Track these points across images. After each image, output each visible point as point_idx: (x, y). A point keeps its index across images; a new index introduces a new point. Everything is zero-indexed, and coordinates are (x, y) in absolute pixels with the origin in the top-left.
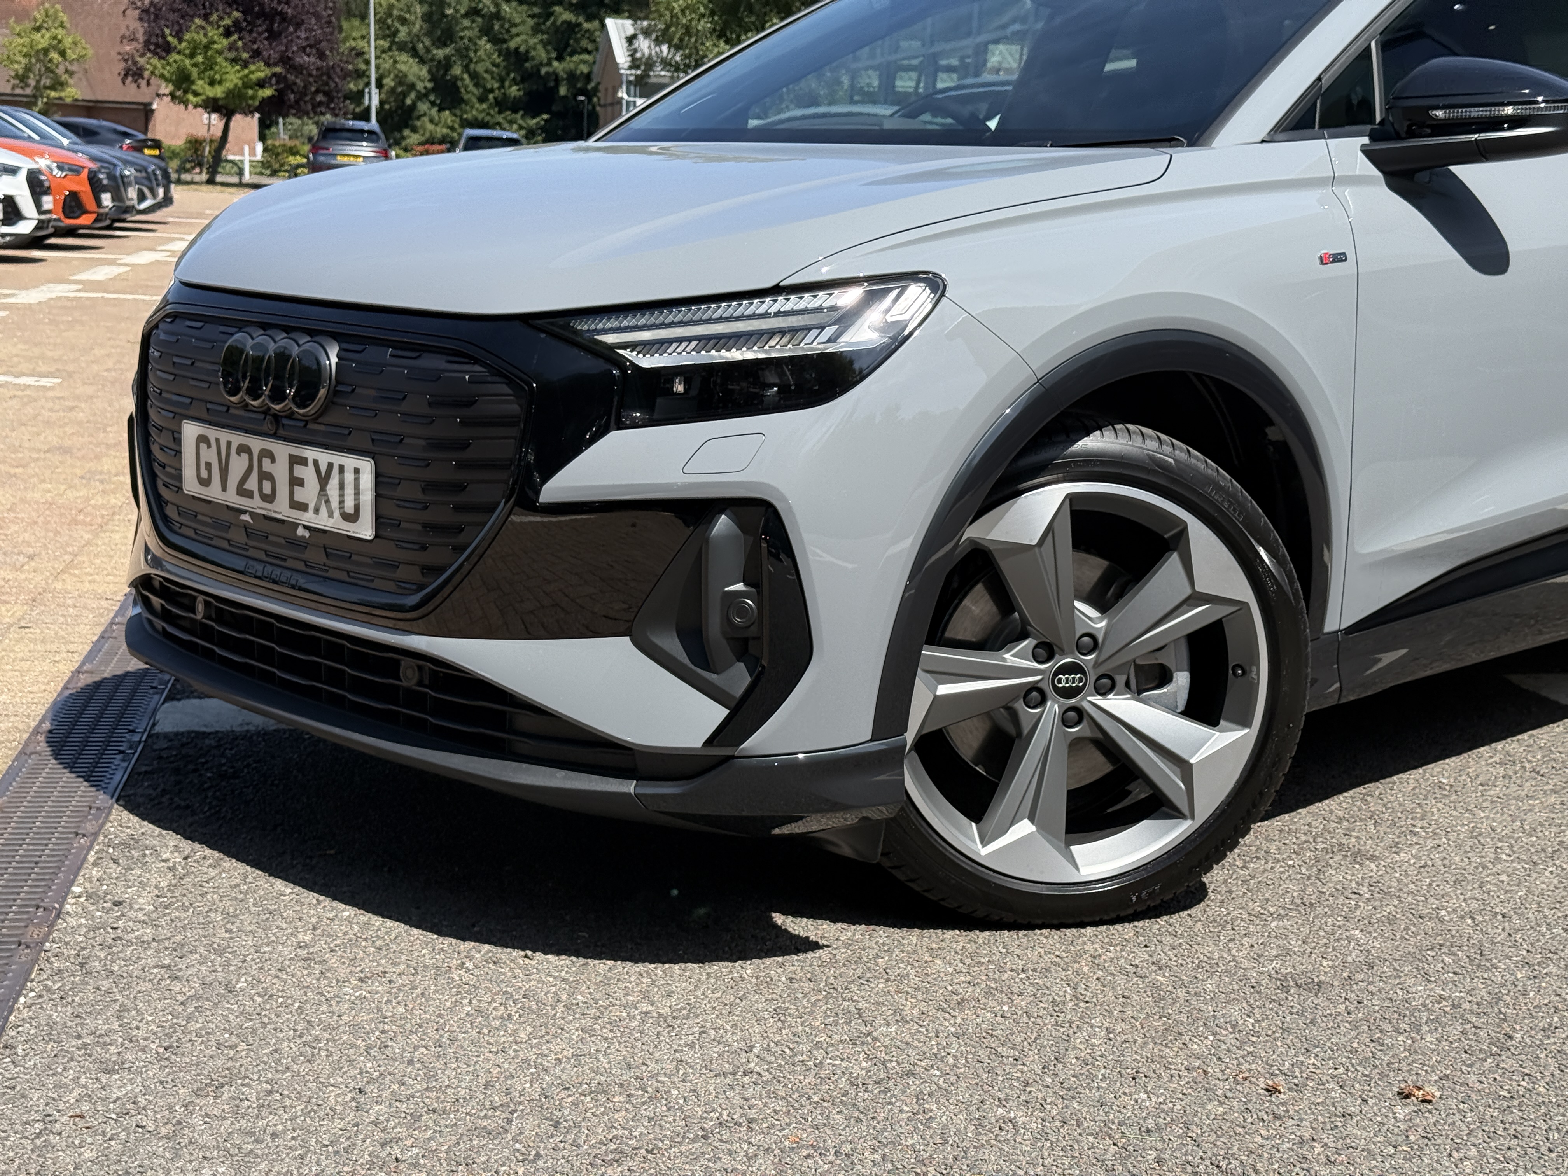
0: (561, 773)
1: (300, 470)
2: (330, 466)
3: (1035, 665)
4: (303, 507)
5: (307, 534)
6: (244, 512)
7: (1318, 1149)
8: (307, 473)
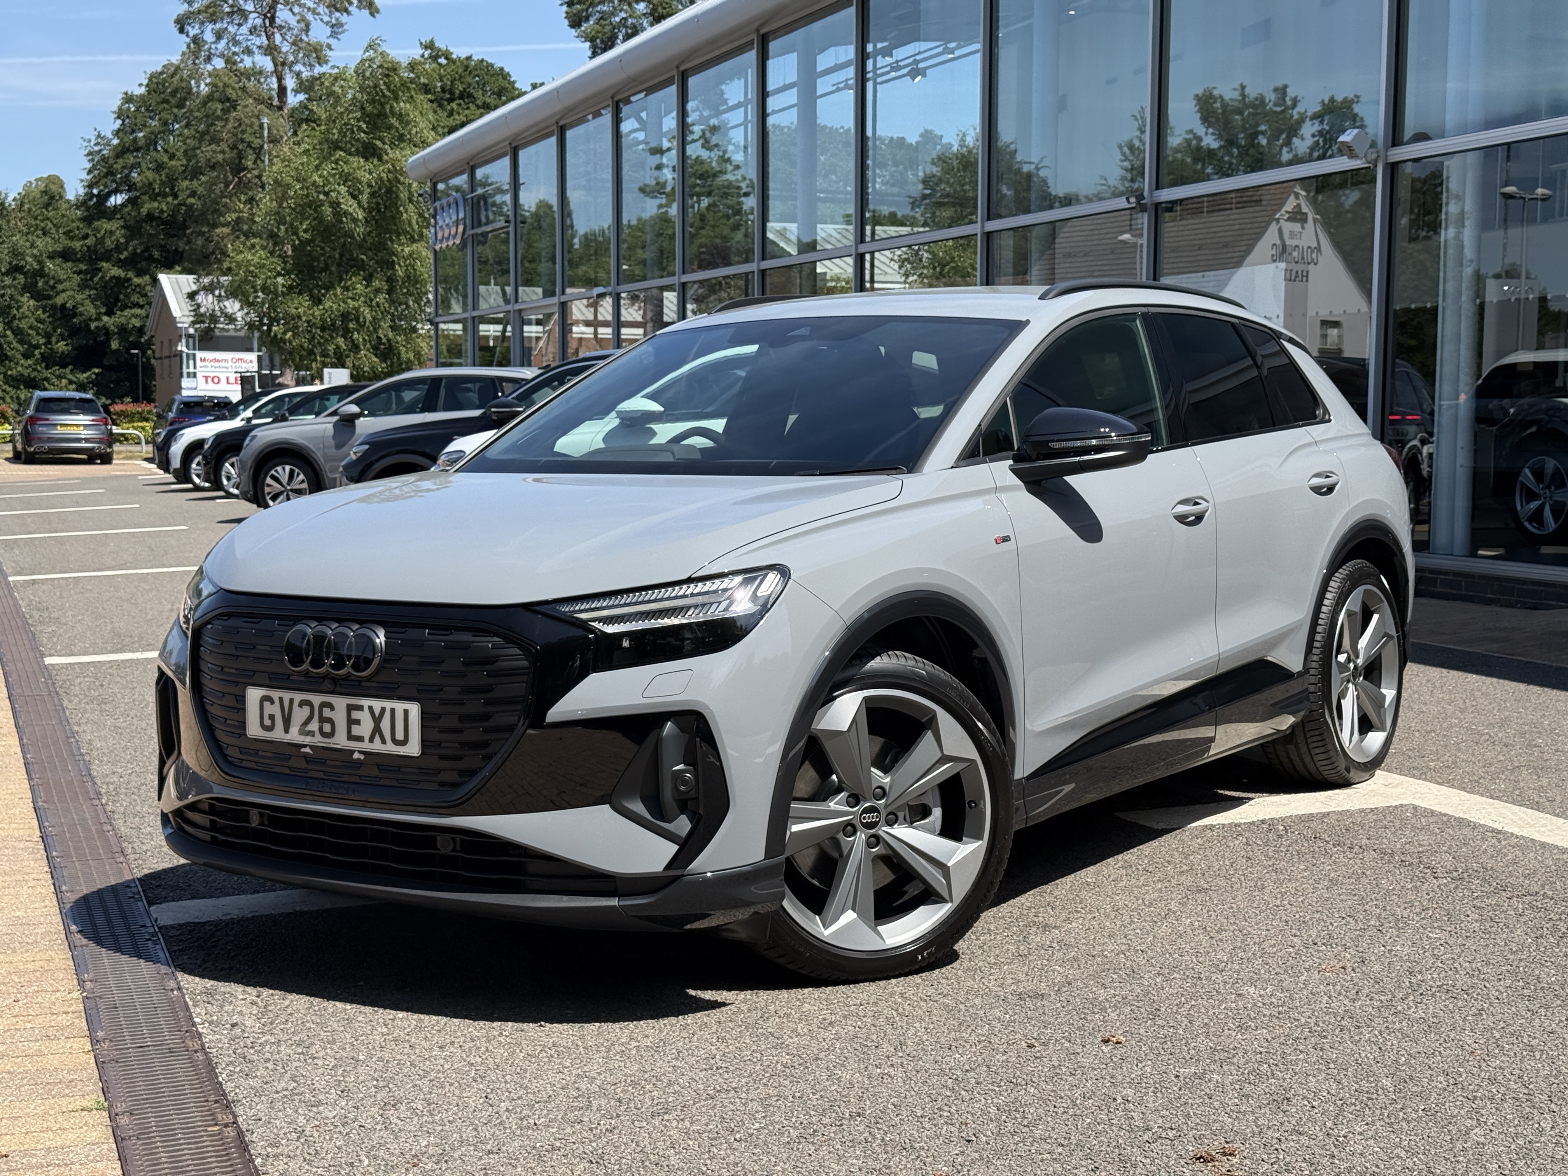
0: (565, 898)
1: (355, 715)
2: (383, 710)
3: (849, 809)
4: (360, 739)
5: (362, 757)
6: (305, 746)
7: (1064, 1069)
8: (364, 717)
